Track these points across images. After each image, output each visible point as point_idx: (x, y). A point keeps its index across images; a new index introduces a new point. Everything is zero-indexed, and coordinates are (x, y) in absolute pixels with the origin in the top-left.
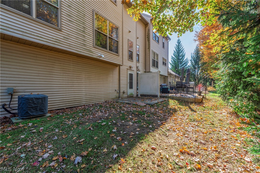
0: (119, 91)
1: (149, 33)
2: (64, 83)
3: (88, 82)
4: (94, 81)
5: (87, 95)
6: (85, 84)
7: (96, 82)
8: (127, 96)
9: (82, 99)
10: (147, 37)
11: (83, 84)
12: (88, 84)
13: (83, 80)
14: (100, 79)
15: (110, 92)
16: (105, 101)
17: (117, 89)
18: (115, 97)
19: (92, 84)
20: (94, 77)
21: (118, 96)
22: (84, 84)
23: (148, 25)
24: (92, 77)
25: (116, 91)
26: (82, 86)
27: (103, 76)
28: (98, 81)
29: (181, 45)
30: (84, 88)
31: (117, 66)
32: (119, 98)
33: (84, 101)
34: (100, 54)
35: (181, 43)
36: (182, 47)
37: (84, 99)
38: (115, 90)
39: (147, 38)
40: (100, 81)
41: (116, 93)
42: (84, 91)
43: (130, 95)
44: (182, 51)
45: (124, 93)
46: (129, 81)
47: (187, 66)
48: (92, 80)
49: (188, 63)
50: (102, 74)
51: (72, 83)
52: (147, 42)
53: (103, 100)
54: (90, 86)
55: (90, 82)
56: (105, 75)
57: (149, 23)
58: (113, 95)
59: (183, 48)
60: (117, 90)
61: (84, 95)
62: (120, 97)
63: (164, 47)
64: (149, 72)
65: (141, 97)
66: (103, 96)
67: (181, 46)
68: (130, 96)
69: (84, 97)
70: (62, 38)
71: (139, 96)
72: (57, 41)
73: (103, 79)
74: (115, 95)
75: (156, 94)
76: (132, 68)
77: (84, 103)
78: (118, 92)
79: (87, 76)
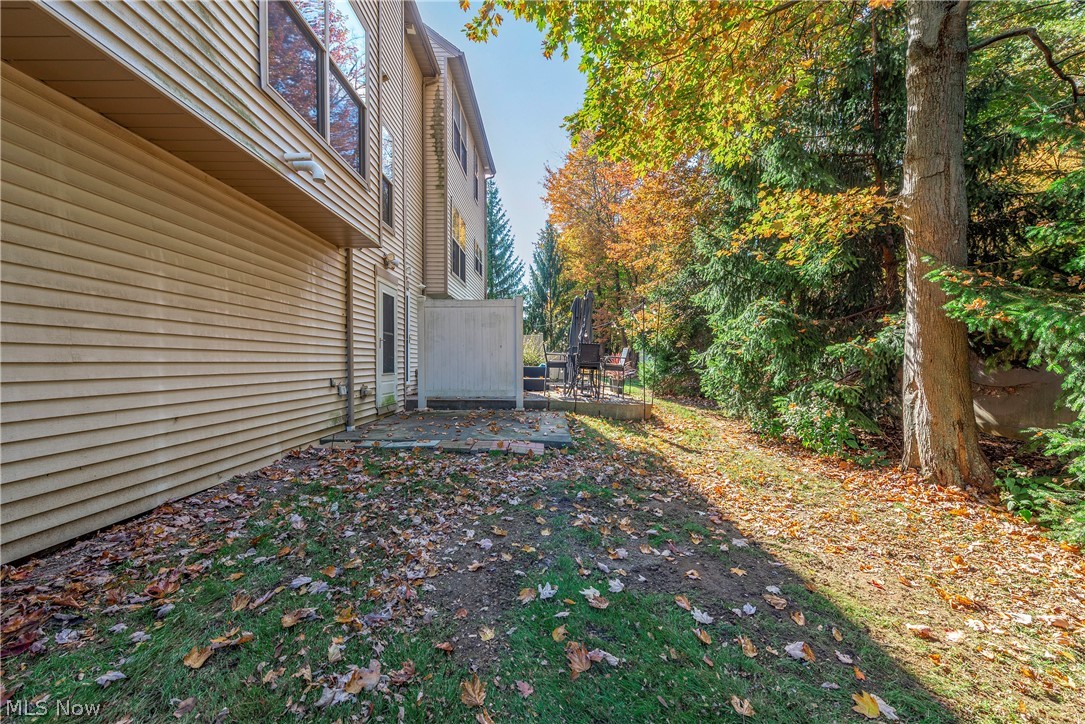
0: (349, 386)
1: (442, 119)
3: (189, 330)
4: (226, 321)
5: (181, 426)
7: (239, 335)
8: (375, 412)
9: (148, 461)
10: (433, 136)
11: (150, 342)
12: (190, 344)
13: (152, 312)
14: (262, 316)
15: (310, 395)
16: (285, 455)
17: (340, 375)
18: (331, 424)
19: (215, 345)
20: (226, 297)
21: (341, 413)
22: (161, 342)
23: (438, 81)
24: (216, 295)
25: (332, 386)
27: (274, 296)
28: (249, 324)
29: (497, 203)
30: (160, 371)
31: (338, 247)
32: (347, 424)
33: (160, 472)
34: (308, 154)
35: (499, 196)
36: (501, 213)
37: (162, 458)
38: (327, 384)
39: (434, 140)
40: (260, 326)
41: (334, 399)
42: (161, 400)
43: (386, 403)
44: (503, 226)
45: (363, 395)
46: (380, 334)
47: (520, 287)
48: (216, 320)
49: (523, 275)
50: (268, 284)
52: (432, 158)
53: (276, 449)
54: (201, 357)
56: (282, 288)
57: (442, 71)
58: (321, 410)
59: (504, 215)
60: (336, 382)
61: (161, 429)
62: (352, 421)
63: (476, 196)
64: (445, 296)
65: (432, 410)
66: (275, 420)
67: (500, 209)
68: (386, 410)
69: (162, 443)
71: (423, 407)
73: (276, 317)
74: (327, 410)
75: (510, 395)
76: (393, 269)
78: (344, 391)
79: (181, 287)
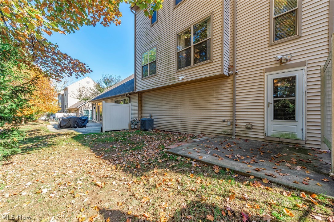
0: (233, 122)
2: (167, 111)
6: (181, 111)
8: (263, 137)
14: (196, 104)
15: (212, 122)
17: (229, 118)
18: (222, 133)
20: (189, 103)
21: (229, 131)
25: (224, 122)
26: (178, 113)
27: (200, 100)
30: (180, 115)
33: (179, 128)
38: (221, 120)
40: (196, 107)
41: (225, 126)
42: (180, 119)
43: (279, 136)
45: (249, 128)
46: (269, 100)
50: (198, 98)
51: (171, 111)
55: (184, 109)
56: (202, 97)
58: (218, 127)
60: (226, 120)
61: (180, 122)
62: (234, 135)
66: (200, 126)
68: (278, 140)
70: (157, 79)
72: (156, 83)
74: (223, 128)
77: (180, 130)
